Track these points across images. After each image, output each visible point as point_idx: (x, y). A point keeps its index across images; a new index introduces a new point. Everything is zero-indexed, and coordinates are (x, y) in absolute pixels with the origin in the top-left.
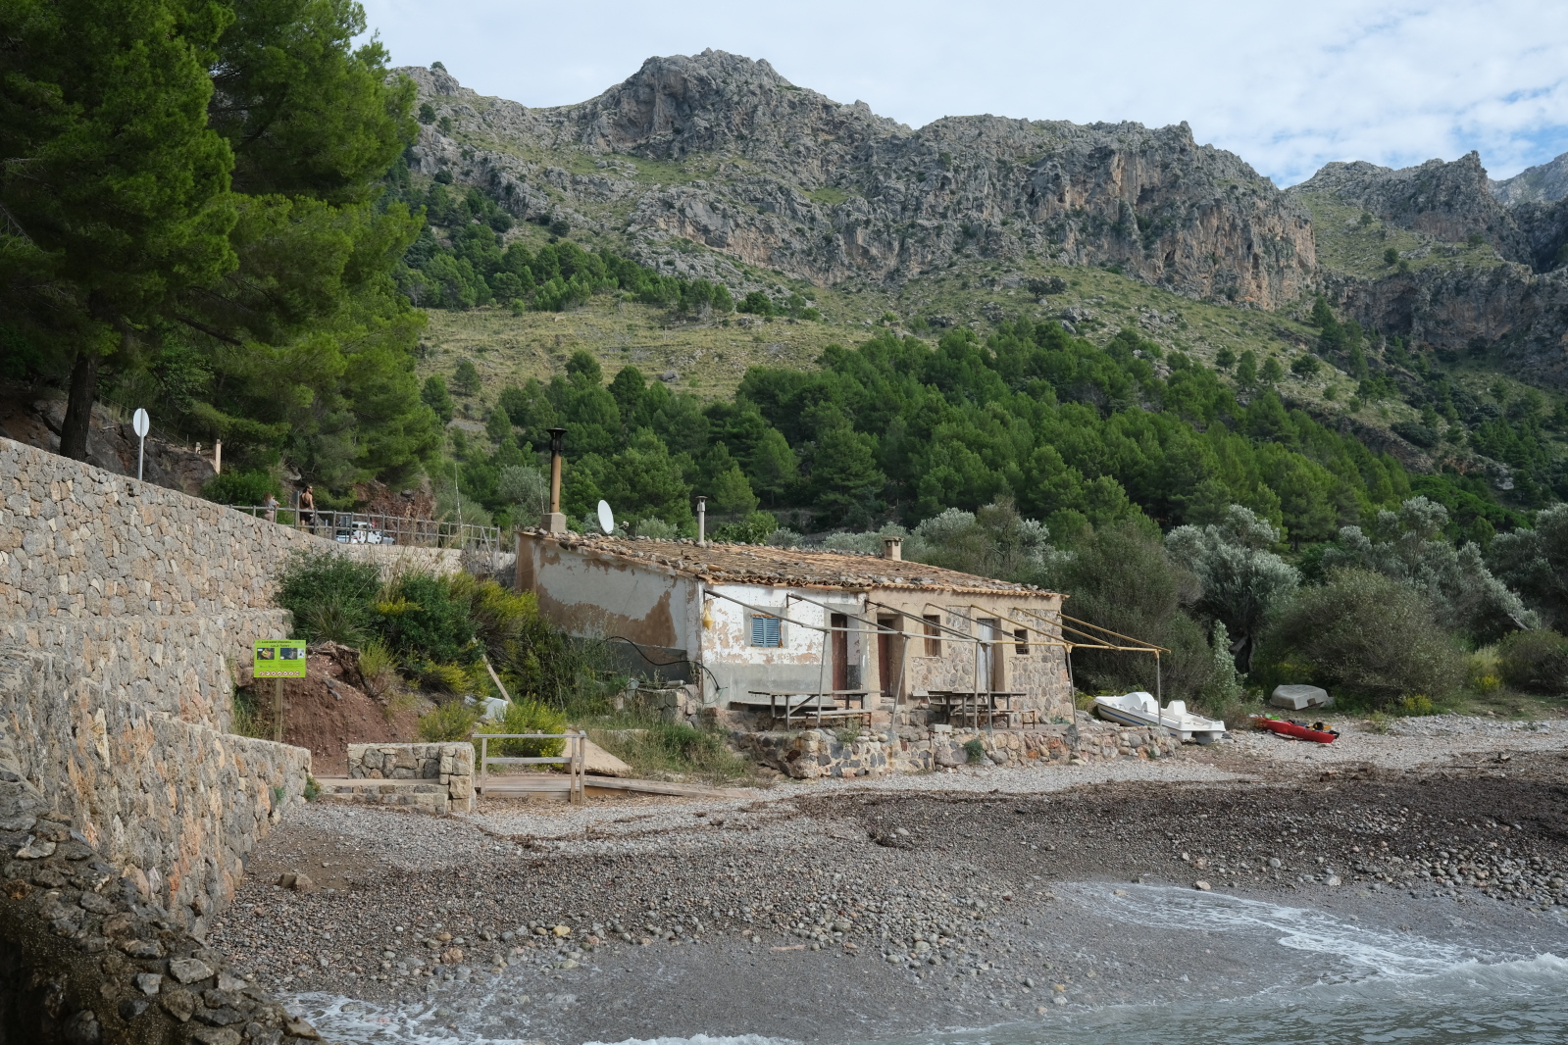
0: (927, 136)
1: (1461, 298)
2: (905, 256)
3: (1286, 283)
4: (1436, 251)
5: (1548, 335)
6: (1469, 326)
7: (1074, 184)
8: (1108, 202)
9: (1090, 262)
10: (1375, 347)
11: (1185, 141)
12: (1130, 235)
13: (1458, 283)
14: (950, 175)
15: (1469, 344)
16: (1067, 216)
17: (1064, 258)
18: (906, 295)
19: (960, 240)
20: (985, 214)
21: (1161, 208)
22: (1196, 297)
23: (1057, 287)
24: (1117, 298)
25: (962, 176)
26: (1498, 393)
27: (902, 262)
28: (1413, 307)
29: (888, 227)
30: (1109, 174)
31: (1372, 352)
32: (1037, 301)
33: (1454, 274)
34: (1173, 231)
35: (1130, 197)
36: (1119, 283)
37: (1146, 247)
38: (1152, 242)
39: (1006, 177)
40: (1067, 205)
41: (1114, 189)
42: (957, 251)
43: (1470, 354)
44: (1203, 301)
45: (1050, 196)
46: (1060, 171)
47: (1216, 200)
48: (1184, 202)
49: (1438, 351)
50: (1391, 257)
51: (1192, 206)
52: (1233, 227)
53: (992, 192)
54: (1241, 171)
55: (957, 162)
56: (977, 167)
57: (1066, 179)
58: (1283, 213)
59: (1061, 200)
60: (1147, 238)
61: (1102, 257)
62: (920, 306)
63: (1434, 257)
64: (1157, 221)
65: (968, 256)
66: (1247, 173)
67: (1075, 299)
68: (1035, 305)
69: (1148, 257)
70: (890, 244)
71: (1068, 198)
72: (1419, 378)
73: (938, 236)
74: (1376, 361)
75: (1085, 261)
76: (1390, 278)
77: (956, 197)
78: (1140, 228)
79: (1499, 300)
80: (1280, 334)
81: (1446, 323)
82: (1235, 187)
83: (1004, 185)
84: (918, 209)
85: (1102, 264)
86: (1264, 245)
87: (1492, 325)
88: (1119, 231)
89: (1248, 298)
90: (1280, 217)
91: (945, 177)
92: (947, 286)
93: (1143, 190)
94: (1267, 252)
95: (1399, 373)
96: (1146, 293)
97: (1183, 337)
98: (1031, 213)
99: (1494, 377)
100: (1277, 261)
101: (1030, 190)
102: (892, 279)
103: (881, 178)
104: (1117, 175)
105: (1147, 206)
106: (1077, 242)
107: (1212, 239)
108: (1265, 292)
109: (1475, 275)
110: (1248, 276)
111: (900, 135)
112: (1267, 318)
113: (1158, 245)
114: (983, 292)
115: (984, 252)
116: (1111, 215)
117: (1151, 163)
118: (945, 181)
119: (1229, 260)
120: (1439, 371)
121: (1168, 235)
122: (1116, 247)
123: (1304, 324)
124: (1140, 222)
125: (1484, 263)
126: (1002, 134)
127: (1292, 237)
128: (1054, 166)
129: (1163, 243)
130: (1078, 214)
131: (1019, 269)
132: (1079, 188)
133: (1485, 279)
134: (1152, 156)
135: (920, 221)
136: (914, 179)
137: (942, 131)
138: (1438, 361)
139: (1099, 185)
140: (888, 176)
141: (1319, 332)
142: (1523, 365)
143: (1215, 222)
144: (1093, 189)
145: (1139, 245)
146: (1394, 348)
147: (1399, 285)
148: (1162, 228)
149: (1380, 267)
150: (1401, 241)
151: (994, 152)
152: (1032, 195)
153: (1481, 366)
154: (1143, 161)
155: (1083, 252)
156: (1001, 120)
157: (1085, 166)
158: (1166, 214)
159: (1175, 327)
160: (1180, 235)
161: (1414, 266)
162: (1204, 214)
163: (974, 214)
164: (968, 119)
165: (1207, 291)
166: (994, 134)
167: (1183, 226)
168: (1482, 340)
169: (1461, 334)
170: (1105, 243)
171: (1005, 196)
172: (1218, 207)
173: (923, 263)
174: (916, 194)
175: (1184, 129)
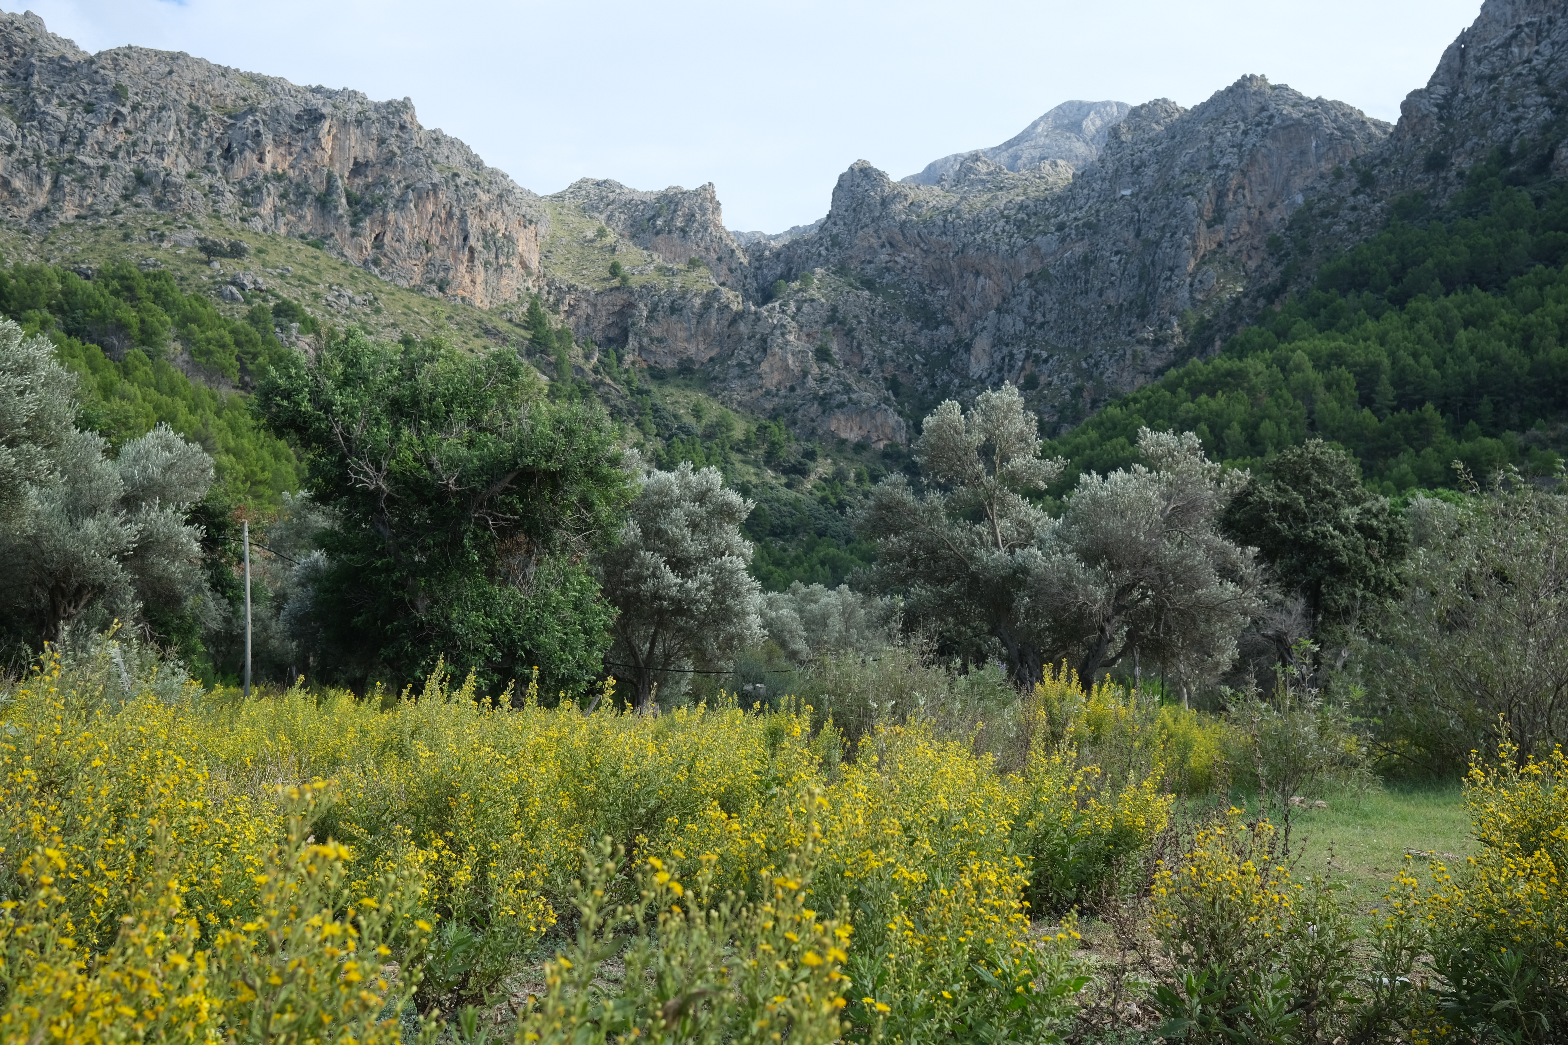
0: (103, 62)
1: (674, 317)
2: (58, 195)
3: (504, 282)
4: (659, 269)
5: (748, 362)
6: (681, 345)
7: (277, 143)
8: (315, 170)
9: (289, 233)
10: (587, 357)
11: (405, 117)
12: (336, 208)
13: (673, 302)
14: (124, 110)
15: (679, 364)
16: (266, 178)
17: (257, 224)
18: (52, 239)
19: (130, 186)
20: (167, 162)
21: (375, 185)
22: (404, 284)
23: (237, 251)
24: (307, 273)
25: (143, 115)
26: (697, 413)
27: (54, 201)
28: (630, 321)
29: (38, 158)
30: (317, 139)
31: (581, 361)
32: (208, 263)
33: (669, 293)
34: (384, 211)
35: (341, 169)
36: (316, 258)
37: (353, 224)
38: (360, 220)
39: (198, 125)
40: (268, 167)
41: (322, 157)
42: (125, 198)
43: (679, 373)
44: (411, 290)
45: (247, 153)
46: (261, 128)
47: (434, 185)
48: (399, 182)
49: (650, 368)
50: (615, 270)
51: (407, 187)
52: (450, 215)
53: (179, 138)
54: (468, 161)
55: (139, 99)
56: (162, 108)
57: (267, 138)
58: (507, 209)
59: (261, 160)
60: (355, 214)
61: (303, 229)
62: (67, 253)
63: (655, 275)
64: (368, 198)
65: (137, 205)
66: (476, 164)
67: (256, 267)
68: (204, 267)
69: (354, 235)
70: (39, 177)
71: (269, 159)
72: (625, 391)
73: (102, 177)
74: (582, 370)
75: (283, 230)
76: (611, 290)
77: (133, 137)
78: (349, 203)
79: (709, 323)
80: (487, 332)
81: (660, 341)
82: (456, 175)
83: (195, 134)
84: (81, 142)
85: (302, 237)
86: (484, 240)
87: (702, 347)
88: (324, 202)
89: (460, 292)
90: (503, 213)
91: (118, 112)
92: (105, 235)
93: (356, 163)
94: (486, 247)
95: (604, 384)
96: (344, 272)
97: (373, 322)
98: (225, 170)
99: (699, 396)
100: (497, 258)
101: (226, 145)
102: (39, 219)
103: (40, 101)
104: (327, 142)
105: (359, 181)
106: (276, 210)
107: (427, 225)
108: (480, 288)
109: (689, 296)
110: (462, 268)
111: (70, 56)
112: (476, 315)
113: (366, 223)
114: (148, 246)
115: (159, 203)
116: (317, 185)
117: (367, 135)
118: (118, 118)
119: (443, 249)
120: (646, 387)
121: (378, 214)
122: (320, 220)
123: (517, 325)
124: (349, 196)
125: (699, 286)
126: (198, 76)
127: (515, 236)
128: (256, 121)
129: (373, 222)
130: (279, 178)
131: (197, 227)
132: (282, 150)
133: (698, 301)
134: (368, 127)
135: (81, 157)
136: (80, 109)
137: (122, 61)
138: (648, 378)
139: (306, 150)
140: (48, 101)
141: (528, 335)
142: (724, 389)
143: (430, 208)
144: (299, 154)
145: (346, 220)
146: (606, 360)
147: (620, 299)
148: (373, 206)
149: (605, 279)
150: (629, 257)
151: (186, 95)
152: (228, 149)
153: (687, 386)
154: (358, 131)
155: (282, 221)
156: (199, 62)
157: (291, 127)
158: (378, 192)
159: (368, 310)
160: (391, 216)
161: (635, 282)
162: (420, 197)
163: (152, 159)
164: (157, 53)
165: (417, 280)
166: (188, 76)
167: (396, 207)
168: (690, 360)
169: (672, 353)
170: (309, 213)
171: (194, 146)
172: (435, 193)
173: (81, 206)
174: (82, 125)
175: (405, 105)
